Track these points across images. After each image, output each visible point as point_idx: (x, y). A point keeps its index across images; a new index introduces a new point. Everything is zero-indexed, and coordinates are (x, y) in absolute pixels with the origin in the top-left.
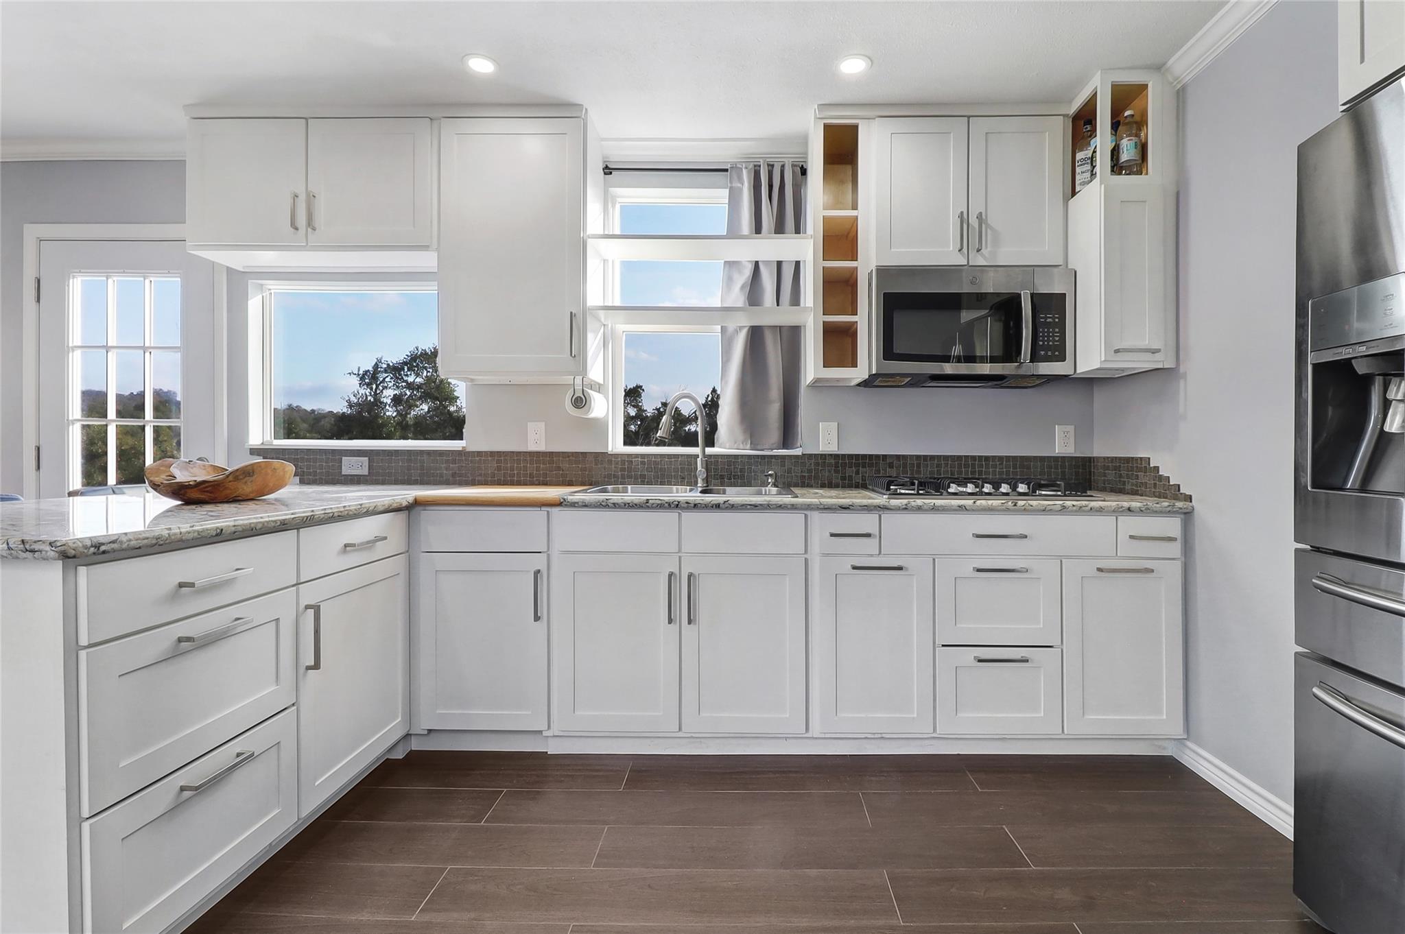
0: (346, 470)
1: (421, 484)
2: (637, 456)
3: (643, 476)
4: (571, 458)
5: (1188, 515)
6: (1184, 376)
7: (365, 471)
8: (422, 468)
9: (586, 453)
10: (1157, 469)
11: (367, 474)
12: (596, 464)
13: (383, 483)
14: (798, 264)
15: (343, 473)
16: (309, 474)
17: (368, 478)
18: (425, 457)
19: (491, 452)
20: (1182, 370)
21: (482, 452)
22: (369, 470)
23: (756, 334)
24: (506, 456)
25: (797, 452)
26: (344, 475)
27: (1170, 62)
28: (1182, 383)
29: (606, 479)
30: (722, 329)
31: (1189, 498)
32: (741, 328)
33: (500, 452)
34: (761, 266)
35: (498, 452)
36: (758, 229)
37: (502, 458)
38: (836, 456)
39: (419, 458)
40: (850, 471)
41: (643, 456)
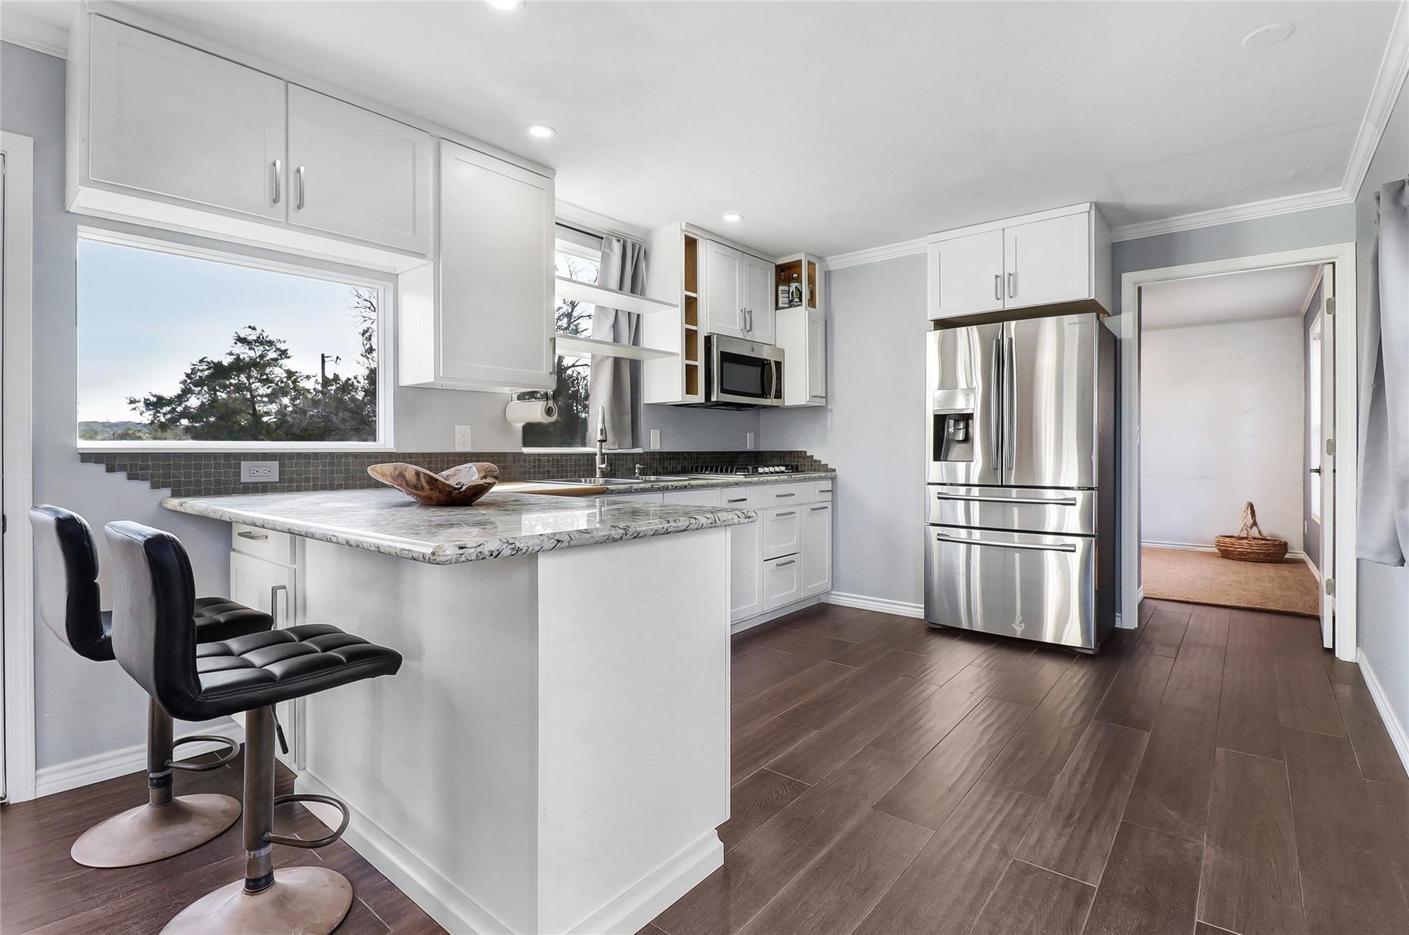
0: (245, 478)
1: (345, 489)
2: (544, 455)
3: (549, 472)
4: (495, 458)
5: (833, 479)
6: (831, 410)
7: (275, 478)
8: (347, 471)
9: (506, 453)
10: (812, 456)
11: (278, 480)
12: (514, 463)
13: (299, 489)
14: (639, 315)
15: (242, 481)
16: (190, 483)
17: (278, 485)
18: (351, 460)
19: (422, 454)
20: (829, 407)
21: (413, 453)
22: (280, 475)
23: (617, 362)
24: (436, 457)
25: (639, 450)
26: (243, 483)
27: (827, 259)
28: (829, 414)
29: (522, 476)
30: (592, 356)
31: (834, 470)
32: (607, 357)
33: (431, 453)
34: (619, 313)
35: (429, 453)
36: (621, 288)
37: (433, 459)
38: (660, 453)
39: (343, 460)
40: (667, 464)
41: (549, 455)
